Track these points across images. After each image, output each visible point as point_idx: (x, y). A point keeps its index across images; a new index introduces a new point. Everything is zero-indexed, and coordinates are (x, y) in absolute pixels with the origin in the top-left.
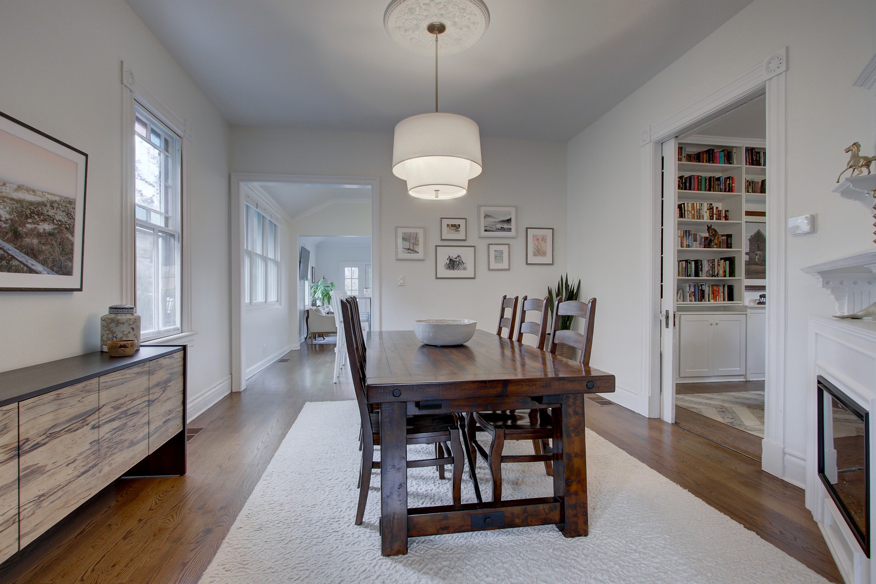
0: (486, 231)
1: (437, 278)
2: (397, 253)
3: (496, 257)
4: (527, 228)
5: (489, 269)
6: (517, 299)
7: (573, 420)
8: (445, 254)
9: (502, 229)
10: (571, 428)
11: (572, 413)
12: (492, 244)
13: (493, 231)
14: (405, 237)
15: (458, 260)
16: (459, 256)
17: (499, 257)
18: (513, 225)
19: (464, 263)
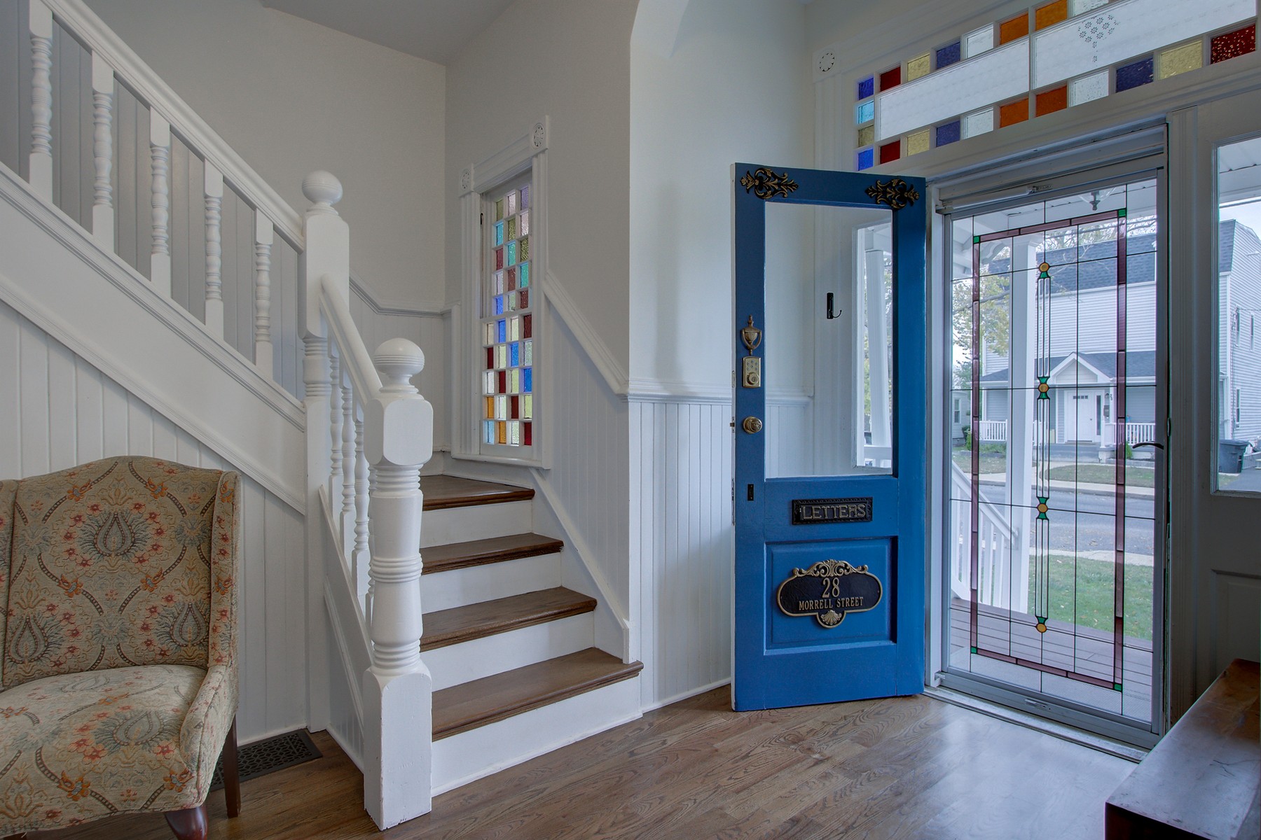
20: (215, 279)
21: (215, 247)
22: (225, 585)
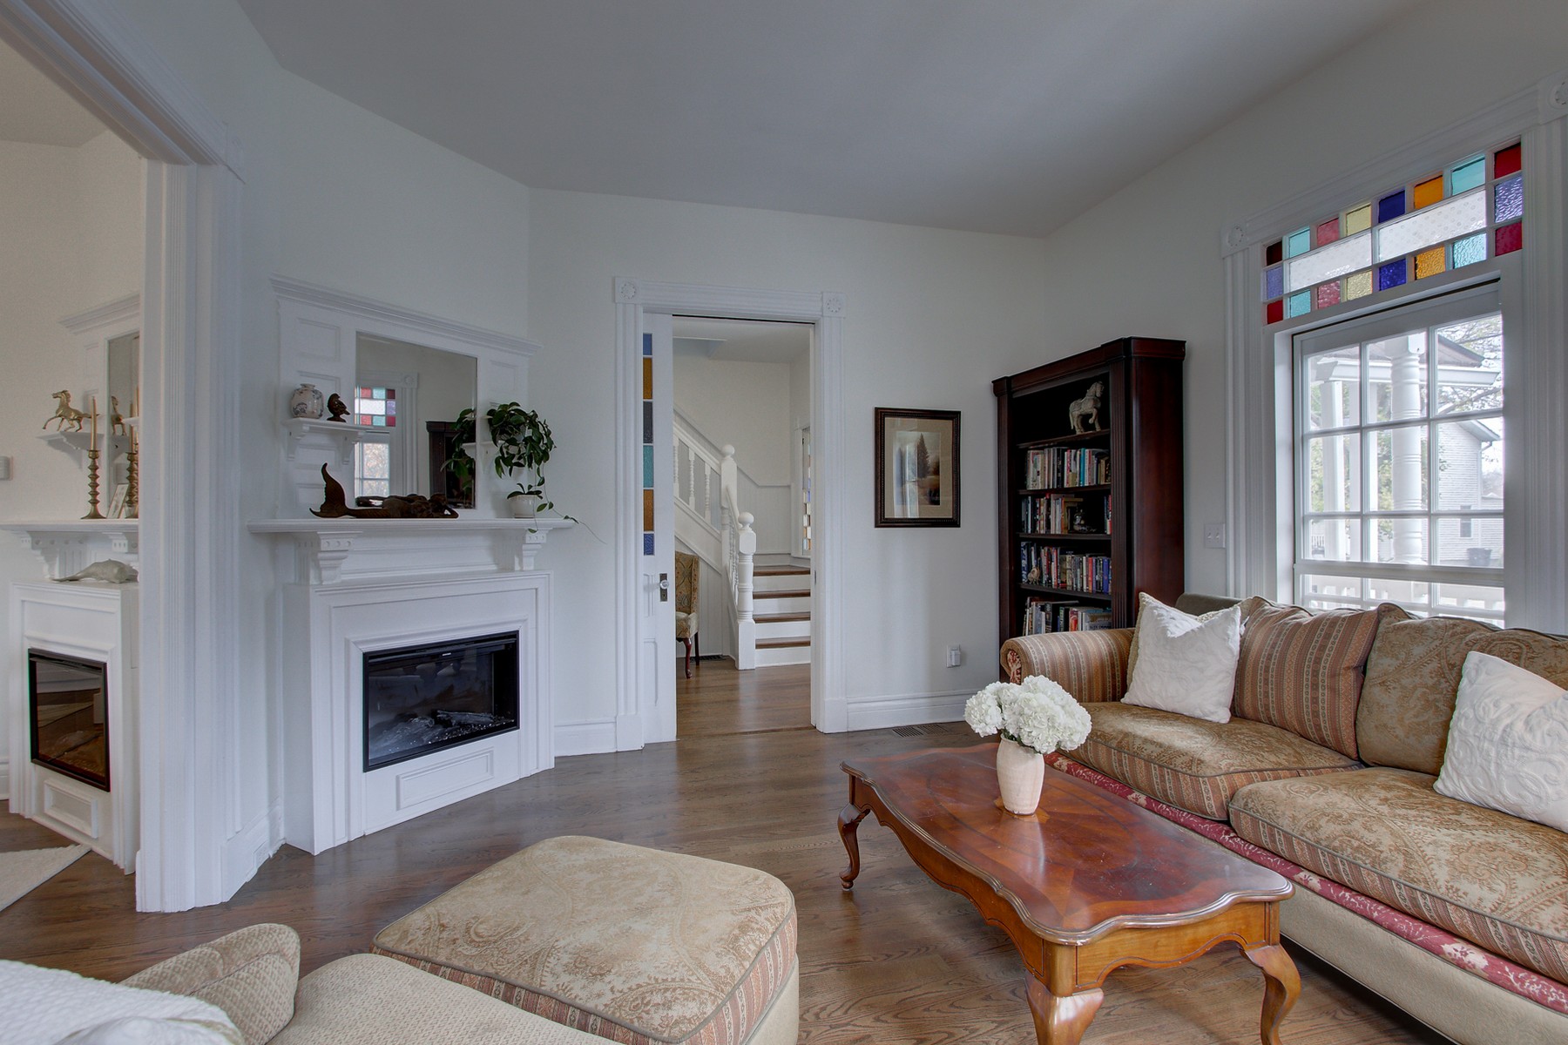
20: (692, 489)
21: (692, 478)
22: (695, 590)
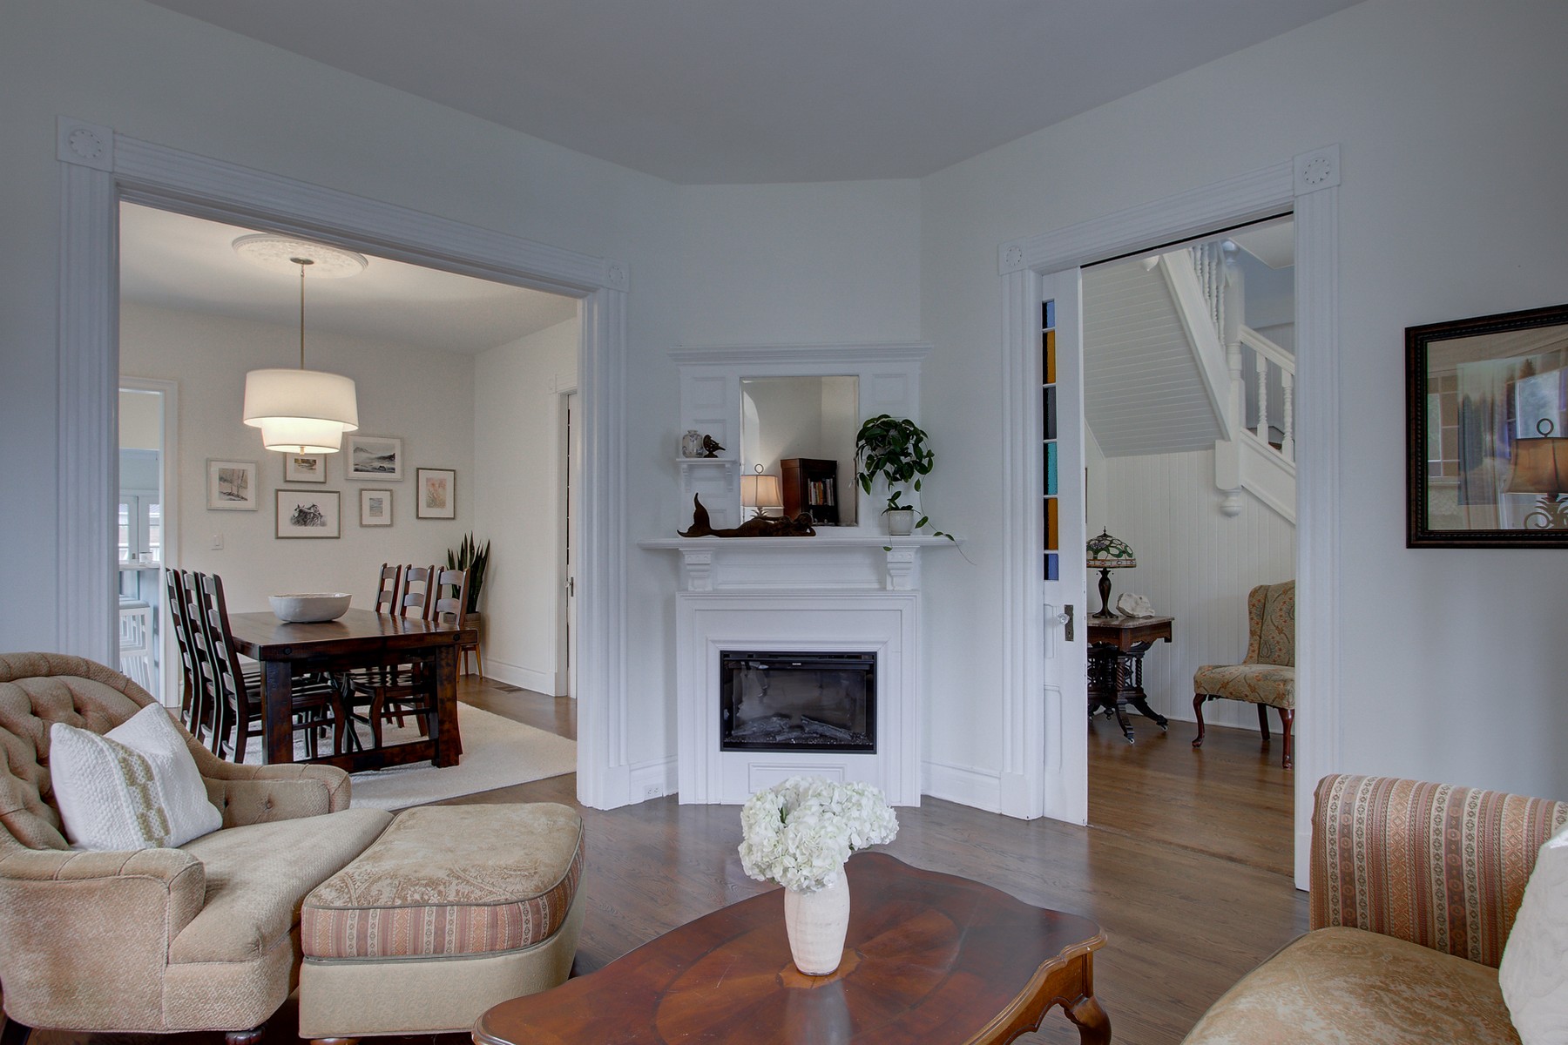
0: (356, 470)
1: (278, 538)
2: (208, 500)
3: (372, 508)
4: (418, 469)
5: (362, 525)
6: (399, 568)
7: (446, 671)
8: (291, 503)
9: (382, 469)
10: (444, 678)
11: (444, 665)
12: (366, 490)
13: (367, 471)
14: (224, 476)
15: (312, 511)
16: (314, 506)
17: (376, 508)
18: (397, 464)
19: (322, 516)
